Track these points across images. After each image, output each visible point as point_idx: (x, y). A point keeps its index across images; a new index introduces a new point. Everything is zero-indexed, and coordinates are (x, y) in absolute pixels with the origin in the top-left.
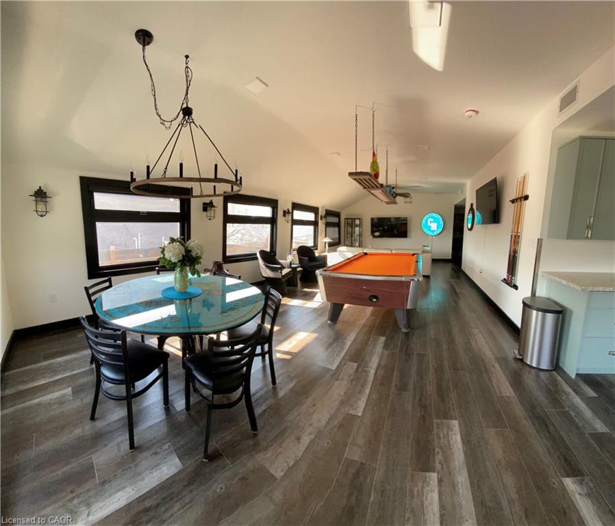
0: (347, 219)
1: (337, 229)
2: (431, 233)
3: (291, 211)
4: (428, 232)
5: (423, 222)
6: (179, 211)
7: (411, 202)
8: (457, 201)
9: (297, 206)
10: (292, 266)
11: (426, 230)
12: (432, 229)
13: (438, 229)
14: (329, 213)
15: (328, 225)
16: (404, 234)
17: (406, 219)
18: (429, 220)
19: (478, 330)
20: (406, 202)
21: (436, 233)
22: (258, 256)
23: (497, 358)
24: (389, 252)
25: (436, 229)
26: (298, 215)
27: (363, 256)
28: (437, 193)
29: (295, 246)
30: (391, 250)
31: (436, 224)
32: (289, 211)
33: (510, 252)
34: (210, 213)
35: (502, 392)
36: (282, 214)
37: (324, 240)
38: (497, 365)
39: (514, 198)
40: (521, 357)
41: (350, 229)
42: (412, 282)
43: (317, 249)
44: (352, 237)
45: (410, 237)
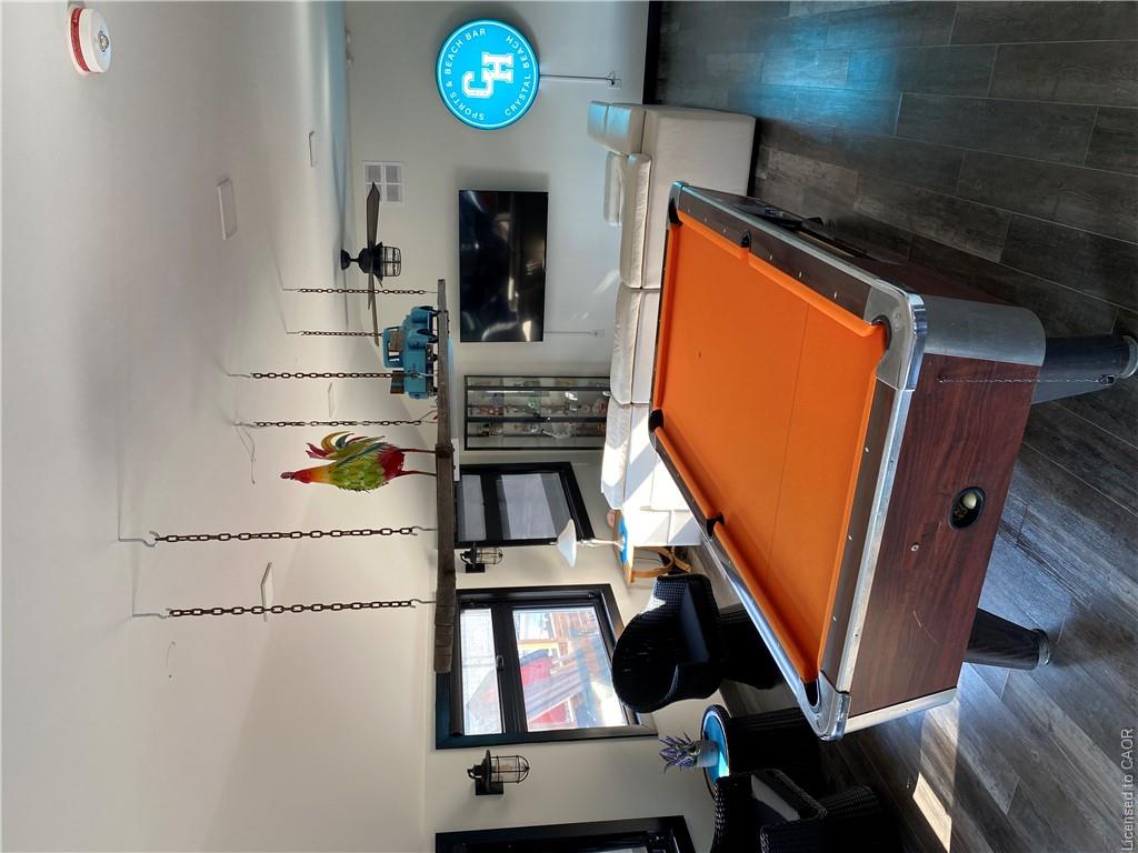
16: (531, 209)
36: (494, 801)
41: (508, 427)
42: (929, 349)
43: (607, 588)
44: (539, 419)
45: (544, 178)
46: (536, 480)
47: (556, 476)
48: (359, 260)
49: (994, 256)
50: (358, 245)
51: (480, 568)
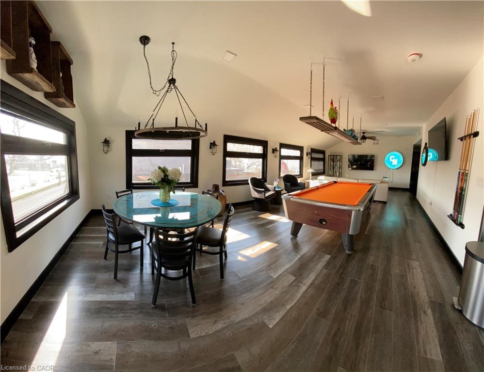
0: (331, 156)
1: (322, 163)
2: (392, 167)
3: (278, 149)
4: (389, 166)
5: (386, 158)
6: (190, 149)
7: (378, 144)
8: (415, 142)
9: (283, 146)
10: (276, 189)
11: (387, 165)
12: (393, 164)
13: (398, 164)
14: (313, 151)
15: (312, 159)
16: (371, 168)
17: (373, 156)
18: (391, 157)
19: (418, 263)
20: (374, 144)
21: (396, 167)
22: (249, 182)
23: (432, 301)
24: (356, 181)
25: (396, 164)
26: (285, 152)
27: (333, 184)
28: (398, 136)
29: (282, 175)
30: (358, 180)
31: (397, 160)
32: (276, 149)
33: (457, 189)
34: (214, 150)
35: (428, 352)
36: (272, 151)
37: (308, 171)
38: (429, 312)
39: (463, 135)
40: (460, 309)
41: (332, 163)
42: (353, 212)
43: (302, 177)
44: (334, 169)
45: (376, 170)
46: (322, 168)
47: (322, 171)
48: (364, 136)
49: (366, 233)
50: (366, 135)
51: (307, 155)
